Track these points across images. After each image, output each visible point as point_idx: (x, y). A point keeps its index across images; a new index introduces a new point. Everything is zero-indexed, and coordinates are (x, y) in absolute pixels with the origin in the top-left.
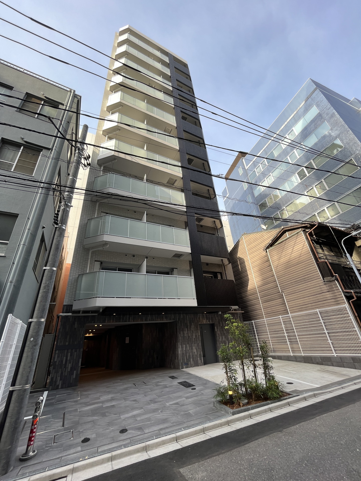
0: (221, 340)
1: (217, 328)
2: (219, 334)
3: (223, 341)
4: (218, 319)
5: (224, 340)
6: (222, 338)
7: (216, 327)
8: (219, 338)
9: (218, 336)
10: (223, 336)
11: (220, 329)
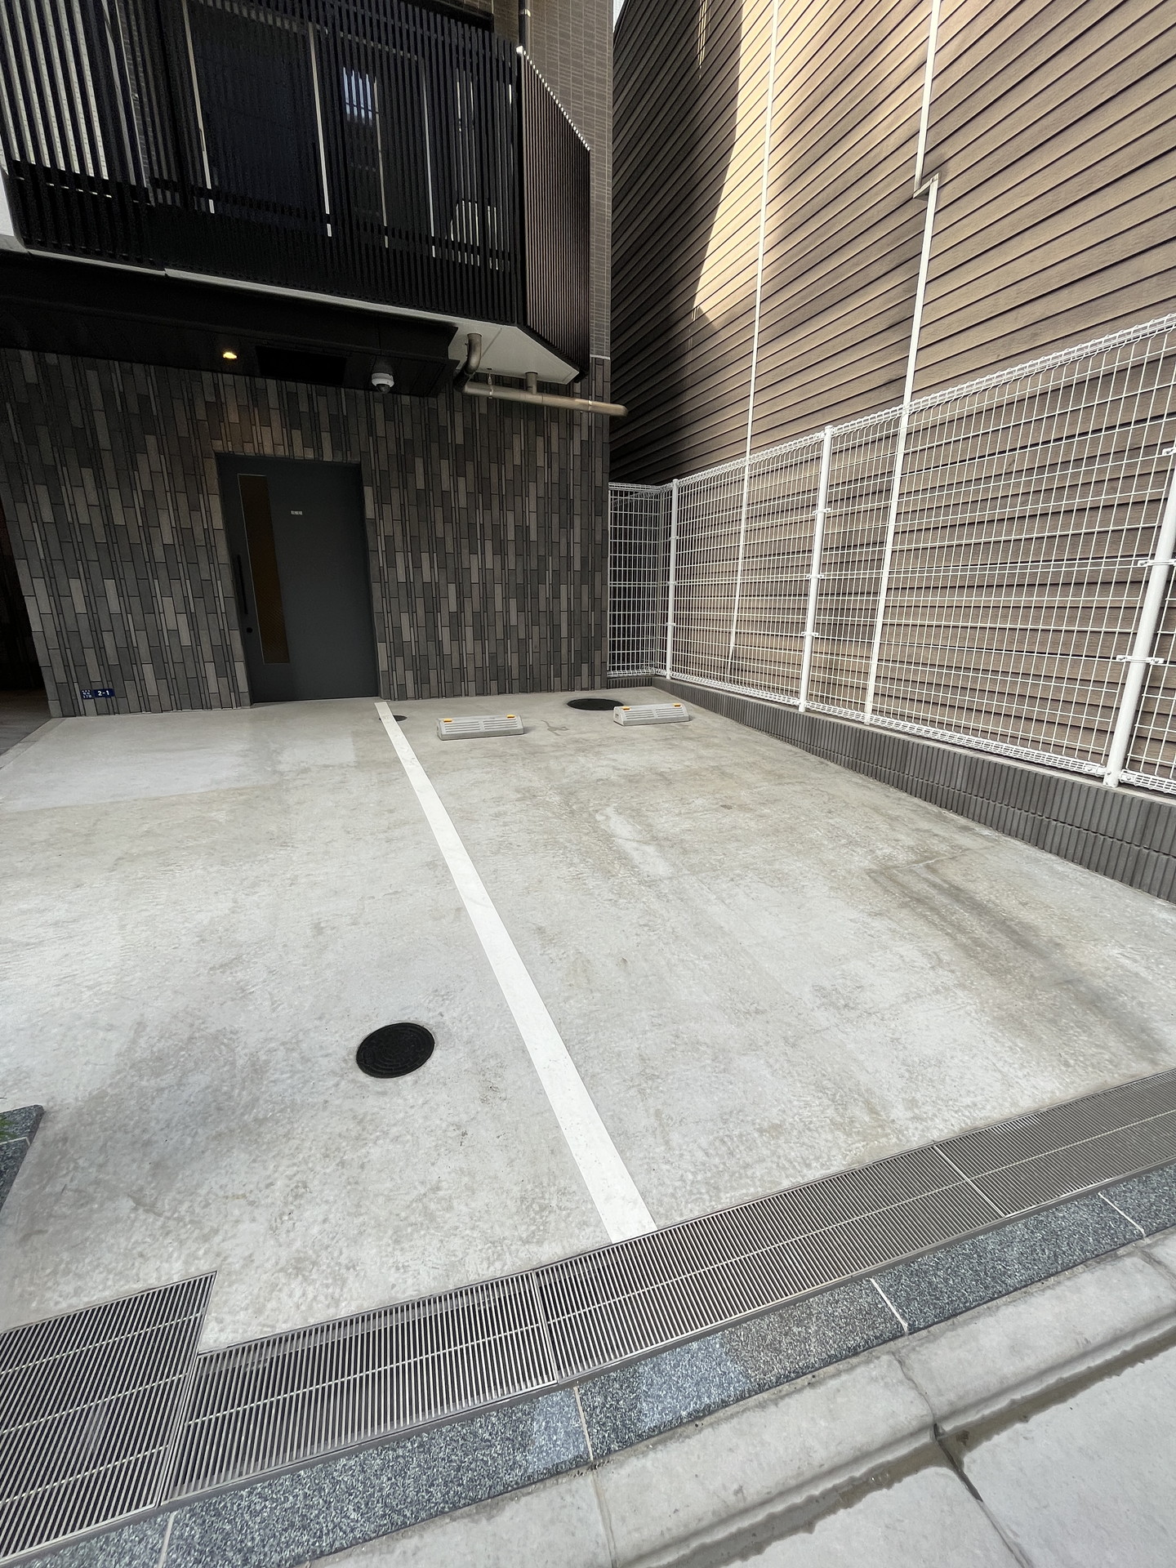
0: (402, 578)
1: (381, 500)
2: (389, 540)
3: (419, 586)
4: (398, 440)
5: (427, 578)
6: (418, 566)
7: (368, 492)
8: (392, 564)
9: (381, 547)
10: (425, 557)
11: (402, 505)
